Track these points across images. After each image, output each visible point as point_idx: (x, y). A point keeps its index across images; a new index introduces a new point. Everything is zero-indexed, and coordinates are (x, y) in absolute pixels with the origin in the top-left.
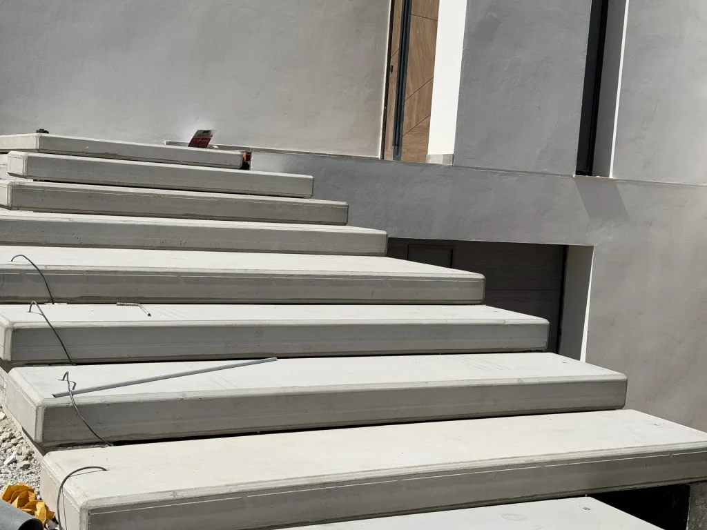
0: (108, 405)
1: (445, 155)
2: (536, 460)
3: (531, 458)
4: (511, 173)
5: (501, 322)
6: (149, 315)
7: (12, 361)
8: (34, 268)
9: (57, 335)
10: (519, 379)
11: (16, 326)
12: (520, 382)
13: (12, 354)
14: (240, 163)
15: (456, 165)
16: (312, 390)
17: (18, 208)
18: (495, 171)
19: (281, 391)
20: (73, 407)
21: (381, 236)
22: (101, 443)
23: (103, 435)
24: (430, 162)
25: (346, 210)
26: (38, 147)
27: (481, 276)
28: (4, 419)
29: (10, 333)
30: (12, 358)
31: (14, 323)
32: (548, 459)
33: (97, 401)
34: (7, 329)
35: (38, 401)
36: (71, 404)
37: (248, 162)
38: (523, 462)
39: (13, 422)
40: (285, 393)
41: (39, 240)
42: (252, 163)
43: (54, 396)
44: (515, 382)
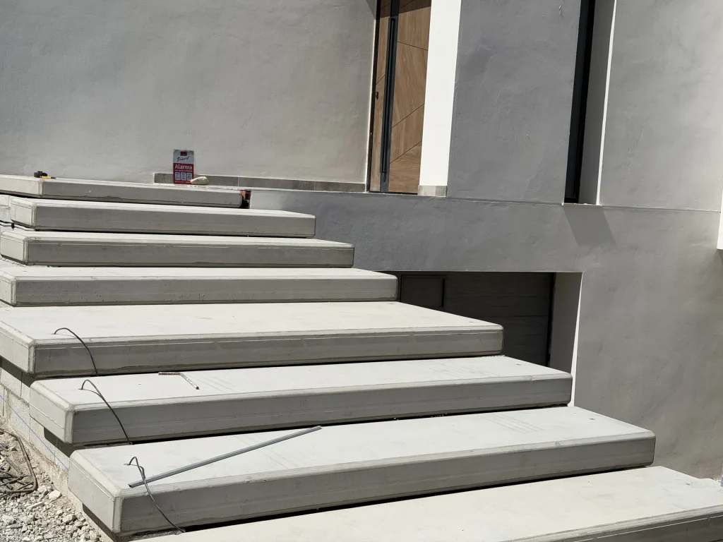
0: (181, 492)
1: (437, 187)
2: (589, 532)
3: (585, 531)
4: (502, 203)
5: (528, 379)
6: (198, 388)
7: (73, 444)
8: (79, 342)
9: (117, 417)
10: (556, 443)
11: (77, 408)
12: (558, 445)
13: (74, 436)
14: (239, 202)
15: (450, 196)
16: (368, 465)
17: (34, 264)
18: (486, 202)
19: (339, 468)
20: (149, 496)
21: (391, 280)
22: (173, 530)
23: (176, 522)
24: (422, 194)
25: (351, 252)
26: (41, 193)
27: (500, 327)
28: (59, 497)
29: (71, 417)
30: (73, 440)
31: (74, 406)
32: (600, 530)
33: (170, 489)
34: (68, 413)
35: (115, 492)
36: (147, 494)
37: (248, 201)
38: (577, 535)
39: (70, 500)
40: (342, 470)
41: (63, 300)
42: (252, 202)
43: (130, 486)
44: (553, 445)
